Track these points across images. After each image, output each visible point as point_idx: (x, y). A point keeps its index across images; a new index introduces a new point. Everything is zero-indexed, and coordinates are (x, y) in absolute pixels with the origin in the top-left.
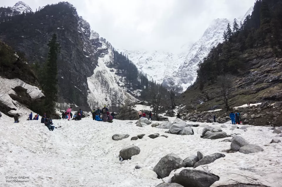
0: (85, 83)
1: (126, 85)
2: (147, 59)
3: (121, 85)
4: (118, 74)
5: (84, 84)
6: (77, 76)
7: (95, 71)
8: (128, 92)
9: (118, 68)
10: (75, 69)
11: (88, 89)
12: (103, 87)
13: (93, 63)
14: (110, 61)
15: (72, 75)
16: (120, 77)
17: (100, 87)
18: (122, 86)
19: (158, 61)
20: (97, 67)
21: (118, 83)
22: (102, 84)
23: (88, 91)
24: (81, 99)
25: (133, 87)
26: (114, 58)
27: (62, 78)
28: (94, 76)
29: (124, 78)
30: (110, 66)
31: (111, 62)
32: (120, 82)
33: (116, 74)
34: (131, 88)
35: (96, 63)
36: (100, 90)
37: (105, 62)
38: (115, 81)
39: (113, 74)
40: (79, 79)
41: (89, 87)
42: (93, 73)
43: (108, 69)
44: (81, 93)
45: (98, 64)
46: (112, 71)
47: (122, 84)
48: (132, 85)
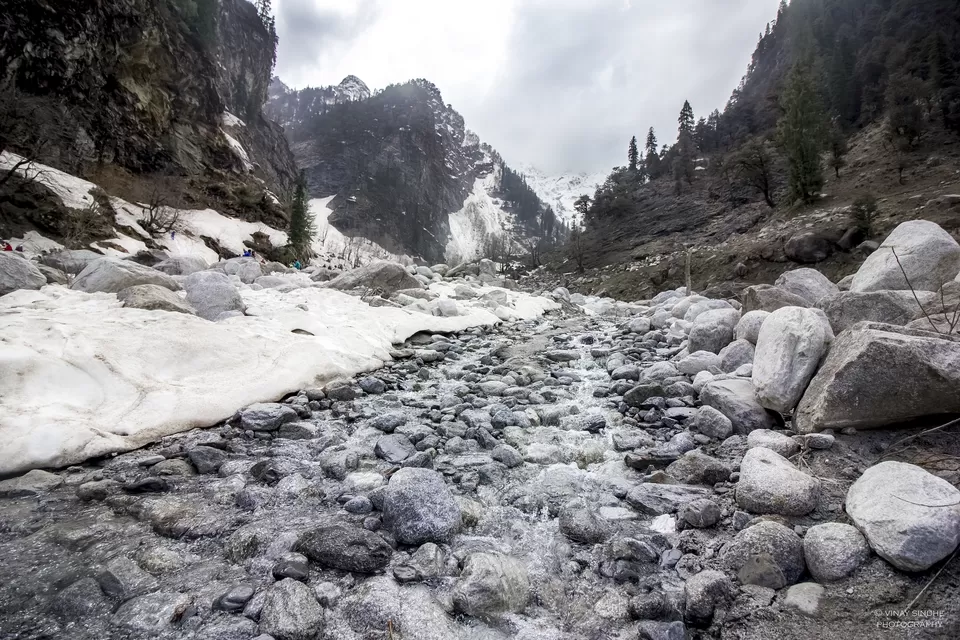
0: (445, 223)
1: (515, 227)
3: (506, 227)
4: (505, 208)
5: (443, 225)
6: (430, 211)
7: (466, 203)
8: (518, 240)
9: (507, 199)
10: (427, 198)
11: (449, 233)
12: (475, 230)
13: (464, 188)
14: (495, 186)
15: (420, 208)
16: (508, 214)
17: (470, 230)
18: (508, 230)
20: (471, 195)
21: (503, 225)
22: (474, 225)
23: (449, 236)
24: (433, 250)
25: (526, 233)
26: (502, 182)
27: (403, 214)
28: (463, 210)
29: (513, 216)
30: (495, 194)
31: (497, 187)
32: (506, 222)
33: (501, 208)
34: (523, 234)
35: (470, 189)
36: (469, 235)
37: (485, 187)
38: (497, 221)
39: (496, 209)
40: (432, 216)
41: (452, 229)
42: (461, 206)
43: (490, 200)
44: (433, 240)
45: (474, 191)
46: (496, 203)
47: (508, 226)
48: (526, 228)
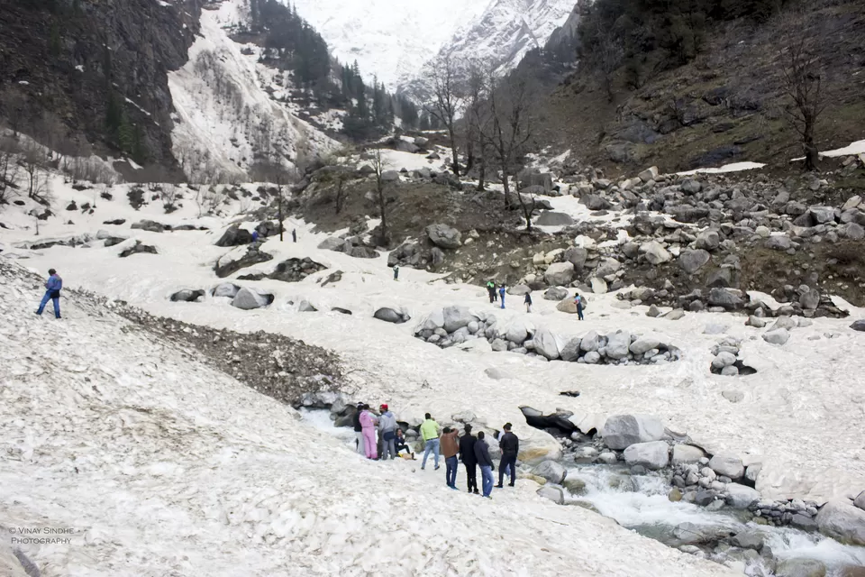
0: (163, 89)
1: (294, 95)
2: (347, 26)
3: (278, 95)
4: (267, 61)
5: (159, 93)
6: (132, 64)
7: (193, 52)
8: (303, 116)
9: (269, 44)
10: (125, 38)
11: (172, 109)
12: (222, 101)
13: (185, 26)
14: (240, 23)
15: (112, 58)
16: (276, 71)
17: (211, 102)
18: (283, 99)
19: (381, 32)
20: (198, 39)
21: (270, 91)
22: (217, 92)
23: (173, 116)
24: (150, 141)
25: (318, 103)
26: (253, 13)
27: (78, 70)
28: (189, 66)
29: (286, 73)
30: (241, 36)
31: (244, 24)
32: (274, 86)
33: (260, 61)
34: (312, 106)
35: (196, 28)
36: (212, 113)
37: (222, 24)
38: (258, 84)
39: (251, 63)
40: (139, 75)
41: (175, 102)
42: (185, 58)
43: (235, 48)
44: (148, 121)
45: (203, 31)
46: (248, 52)
47: (281, 92)
48: (316, 94)
